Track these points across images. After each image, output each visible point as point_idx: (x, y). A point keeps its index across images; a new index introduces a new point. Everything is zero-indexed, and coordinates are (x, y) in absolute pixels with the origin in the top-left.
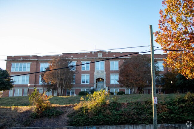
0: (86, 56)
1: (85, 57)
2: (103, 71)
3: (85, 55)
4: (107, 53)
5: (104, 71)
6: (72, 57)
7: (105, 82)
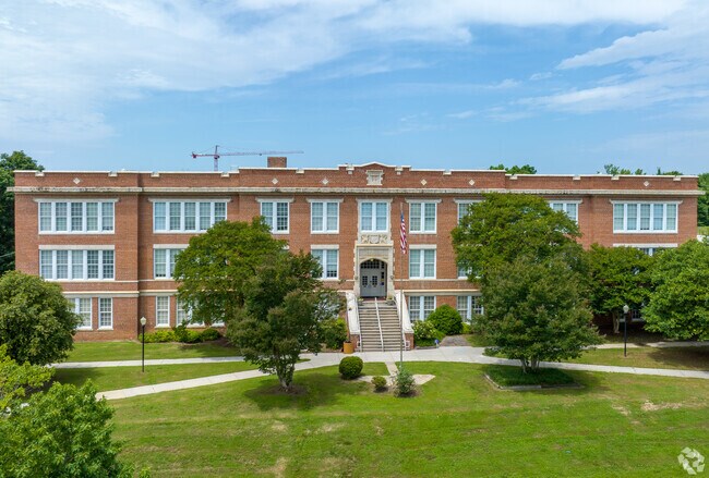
0: (325, 182)
1: (323, 186)
2: (385, 236)
3: (322, 179)
4: (399, 173)
5: (390, 235)
6: (277, 185)
7: (390, 273)
